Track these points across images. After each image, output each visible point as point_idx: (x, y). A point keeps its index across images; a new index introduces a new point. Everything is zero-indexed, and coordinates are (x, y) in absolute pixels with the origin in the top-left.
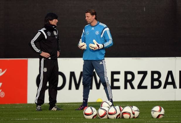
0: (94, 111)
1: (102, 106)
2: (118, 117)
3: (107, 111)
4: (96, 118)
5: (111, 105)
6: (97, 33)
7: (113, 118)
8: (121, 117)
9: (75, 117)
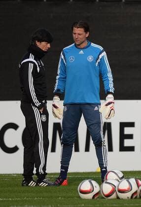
0: (96, 187)
1: (106, 179)
2: (134, 197)
3: (115, 187)
4: (98, 198)
5: (121, 177)
6: (90, 59)
7: (126, 198)
8: (138, 196)
9: (64, 197)
